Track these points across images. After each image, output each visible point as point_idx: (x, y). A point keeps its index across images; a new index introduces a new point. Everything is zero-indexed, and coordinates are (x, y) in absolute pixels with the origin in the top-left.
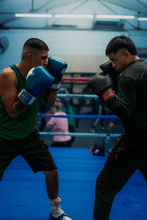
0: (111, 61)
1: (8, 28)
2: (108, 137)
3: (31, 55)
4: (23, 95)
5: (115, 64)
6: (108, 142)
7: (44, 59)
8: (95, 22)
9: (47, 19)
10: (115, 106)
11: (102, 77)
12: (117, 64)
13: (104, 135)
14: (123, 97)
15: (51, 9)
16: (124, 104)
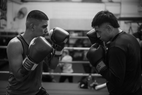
2: (90, 76)
3: (33, 25)
4: (26, 62)
5: (100, 35)
6: (90, 79)
7: (45, 28)
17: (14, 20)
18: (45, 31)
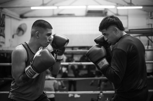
0: (103, 35)
1: (26, 17)
2: (101, 94)
3: (38, 33)
4: (29, 70)
5: (107, 38)
6: (101, 97)
7: (49, 36)
8: (87, 11)
9: (53, 10)
10: (109, 73)
11: (98, 49)
12: (109, 38)
13: (98, 92)
14: (116, 65)
15: (56, 3)
16: (116, 71)
17: (13, 37)
18: (49, 39)
